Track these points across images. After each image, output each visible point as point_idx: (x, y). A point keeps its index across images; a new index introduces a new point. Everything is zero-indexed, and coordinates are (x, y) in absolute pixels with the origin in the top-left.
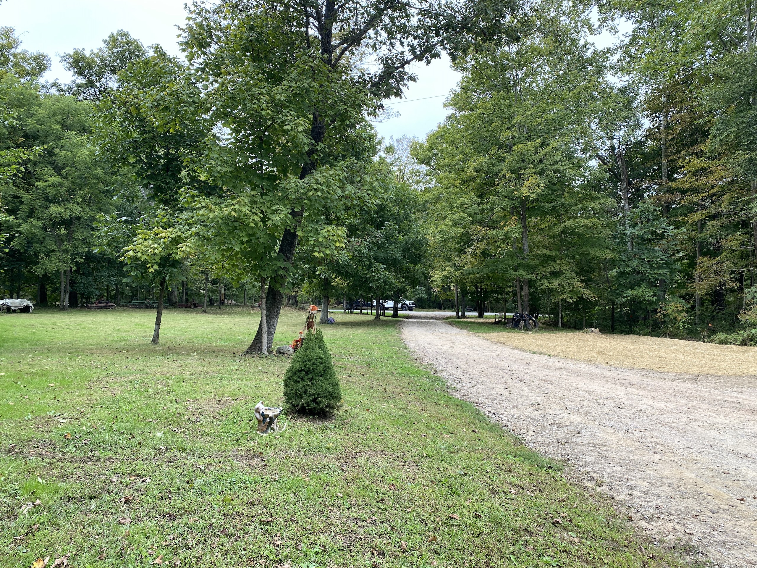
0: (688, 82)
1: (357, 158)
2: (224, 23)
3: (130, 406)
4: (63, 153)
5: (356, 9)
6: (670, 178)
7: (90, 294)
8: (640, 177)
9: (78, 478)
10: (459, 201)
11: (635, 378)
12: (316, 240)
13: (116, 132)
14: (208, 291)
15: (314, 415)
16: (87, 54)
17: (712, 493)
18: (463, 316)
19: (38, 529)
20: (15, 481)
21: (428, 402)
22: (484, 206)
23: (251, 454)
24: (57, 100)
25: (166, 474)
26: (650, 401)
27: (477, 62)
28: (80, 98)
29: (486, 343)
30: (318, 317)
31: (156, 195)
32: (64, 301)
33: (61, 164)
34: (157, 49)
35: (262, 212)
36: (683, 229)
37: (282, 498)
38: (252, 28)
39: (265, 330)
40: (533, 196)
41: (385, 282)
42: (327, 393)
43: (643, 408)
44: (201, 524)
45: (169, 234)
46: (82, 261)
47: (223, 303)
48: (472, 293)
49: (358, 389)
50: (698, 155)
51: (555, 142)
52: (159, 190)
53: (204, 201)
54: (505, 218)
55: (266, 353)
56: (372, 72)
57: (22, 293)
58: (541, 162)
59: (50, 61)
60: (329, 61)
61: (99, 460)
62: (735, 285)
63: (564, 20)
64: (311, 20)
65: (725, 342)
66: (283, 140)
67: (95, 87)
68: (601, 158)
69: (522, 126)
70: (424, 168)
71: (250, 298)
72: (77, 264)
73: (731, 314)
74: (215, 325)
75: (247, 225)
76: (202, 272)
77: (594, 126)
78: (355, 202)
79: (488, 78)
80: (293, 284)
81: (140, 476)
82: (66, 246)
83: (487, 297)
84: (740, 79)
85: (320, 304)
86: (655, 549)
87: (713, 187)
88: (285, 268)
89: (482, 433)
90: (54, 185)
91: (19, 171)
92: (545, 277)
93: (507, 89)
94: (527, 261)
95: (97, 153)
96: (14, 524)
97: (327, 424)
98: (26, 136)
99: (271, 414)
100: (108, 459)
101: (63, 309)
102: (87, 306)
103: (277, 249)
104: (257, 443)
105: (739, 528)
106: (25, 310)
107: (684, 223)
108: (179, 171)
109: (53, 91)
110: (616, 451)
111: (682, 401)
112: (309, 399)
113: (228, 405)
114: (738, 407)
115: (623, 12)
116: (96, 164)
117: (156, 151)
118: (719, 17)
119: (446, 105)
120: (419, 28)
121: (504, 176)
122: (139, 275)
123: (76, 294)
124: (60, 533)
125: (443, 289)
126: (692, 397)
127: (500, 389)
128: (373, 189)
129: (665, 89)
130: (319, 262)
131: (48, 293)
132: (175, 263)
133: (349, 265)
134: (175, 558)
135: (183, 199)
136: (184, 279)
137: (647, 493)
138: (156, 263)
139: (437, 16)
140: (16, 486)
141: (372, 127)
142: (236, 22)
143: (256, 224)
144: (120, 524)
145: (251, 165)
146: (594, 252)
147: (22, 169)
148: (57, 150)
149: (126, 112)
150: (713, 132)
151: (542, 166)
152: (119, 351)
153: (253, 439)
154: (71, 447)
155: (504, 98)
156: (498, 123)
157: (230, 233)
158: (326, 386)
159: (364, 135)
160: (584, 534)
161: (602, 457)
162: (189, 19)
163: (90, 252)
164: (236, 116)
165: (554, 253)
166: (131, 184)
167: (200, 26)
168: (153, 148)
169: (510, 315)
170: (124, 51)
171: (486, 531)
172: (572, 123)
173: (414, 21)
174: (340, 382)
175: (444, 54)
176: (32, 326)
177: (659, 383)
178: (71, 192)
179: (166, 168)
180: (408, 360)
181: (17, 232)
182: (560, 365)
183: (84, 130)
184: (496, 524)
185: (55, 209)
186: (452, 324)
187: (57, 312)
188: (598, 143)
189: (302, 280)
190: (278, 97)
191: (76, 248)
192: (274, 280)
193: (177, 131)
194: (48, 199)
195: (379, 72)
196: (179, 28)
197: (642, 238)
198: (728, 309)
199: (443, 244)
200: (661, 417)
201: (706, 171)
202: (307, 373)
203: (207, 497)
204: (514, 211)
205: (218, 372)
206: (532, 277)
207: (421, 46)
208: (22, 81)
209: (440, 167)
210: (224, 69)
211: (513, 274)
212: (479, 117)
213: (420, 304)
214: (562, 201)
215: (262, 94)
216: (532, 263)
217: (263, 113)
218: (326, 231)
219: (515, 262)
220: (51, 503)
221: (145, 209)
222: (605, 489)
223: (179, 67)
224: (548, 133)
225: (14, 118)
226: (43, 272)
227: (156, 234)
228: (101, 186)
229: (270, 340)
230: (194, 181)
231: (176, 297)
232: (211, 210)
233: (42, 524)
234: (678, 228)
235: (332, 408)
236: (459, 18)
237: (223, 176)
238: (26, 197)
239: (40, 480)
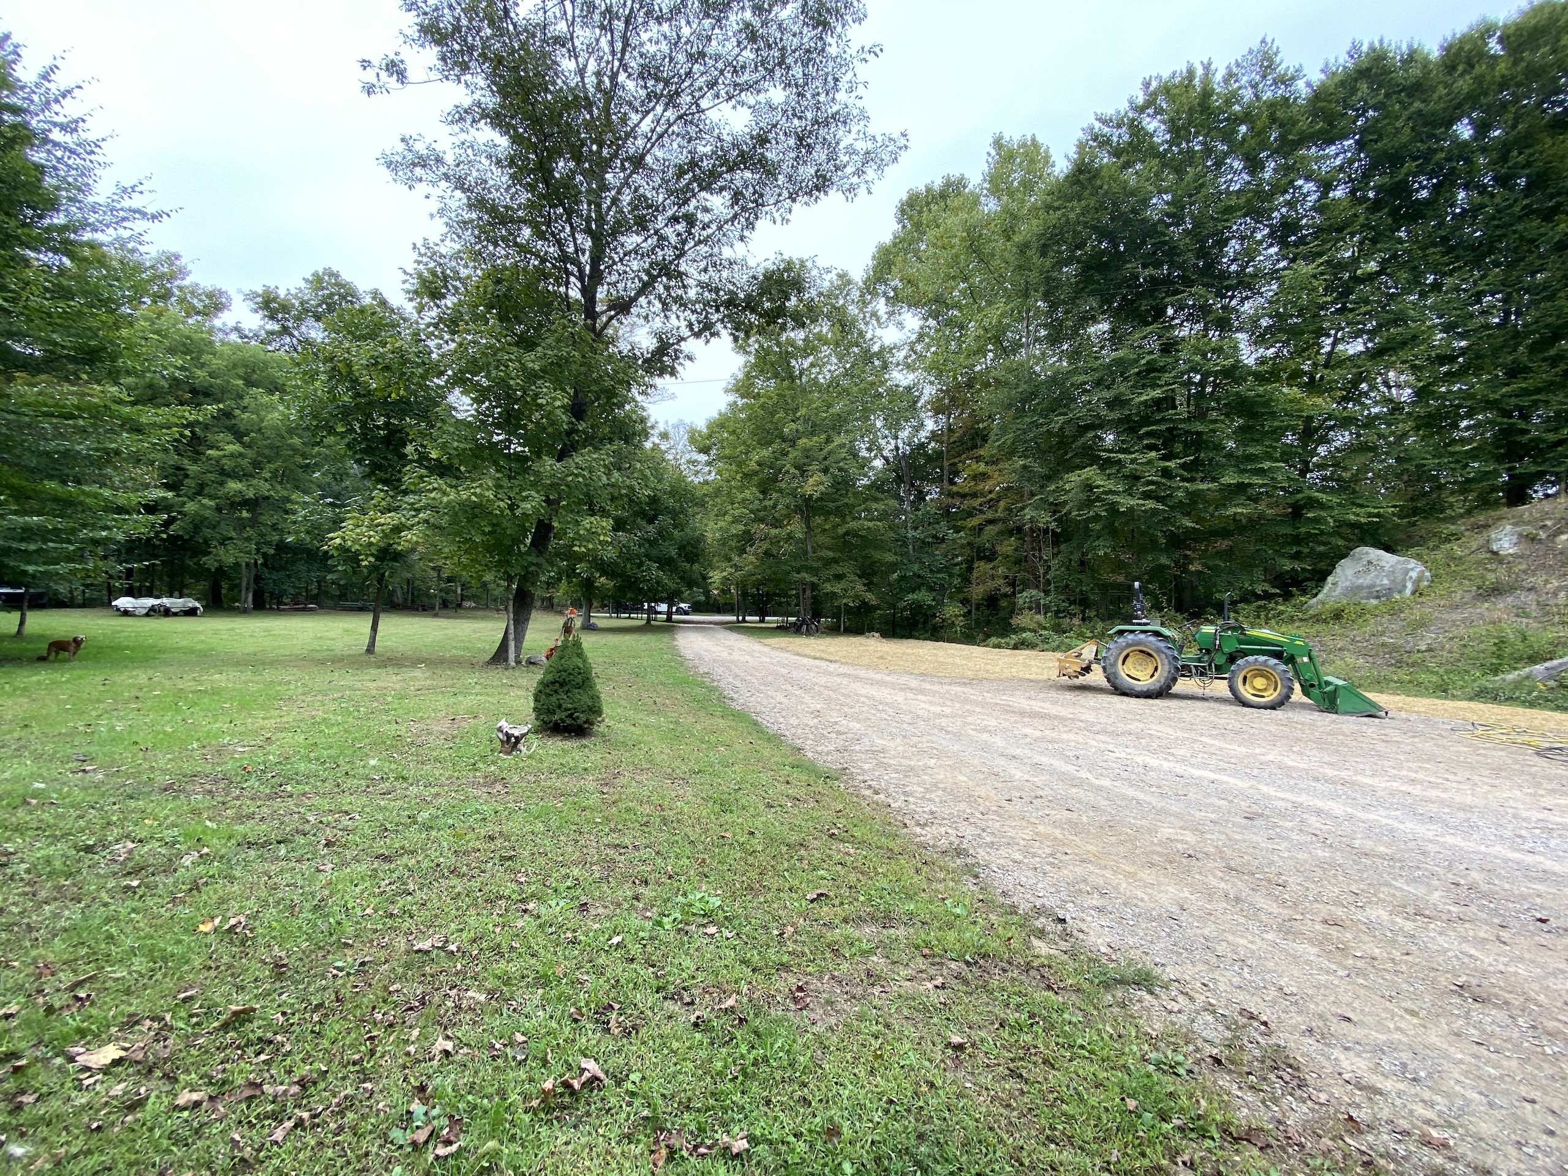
0: (970, 385)
1: (627, 442)
2: (464, 272)
3: (335, 730)
4: (245, 416)
5: (625, 272)
6: (952, 482)
7: (284, 593)
8: (922, 479)
9: (262, 819)
10: (741, 496)
11: (914, 683)
12: (577, 533)
13: (319, 393)
14: (441, 590)
15: (569, 732)
16: (282, 293)
17: (983, 794)
18: (744, 621)
19: (206, 884)
20: (174, 825)
21: (702, 714)
22: (767, 503)
23: (491, 781)
24: (239, 348)
25: (381, 809)
26: (927, 706)
27: (761, 346)
28: (270, 348)
29: (766, 649)
30: (578, 623)
31: (373, 473)
32: (246, 601)
33: (242, 429)
34: (375, 294)
35: (510, 498)
36: (962, 534)
37: (528, 828)
38: (498, 282)
39: (511, 637)
40: (816, 495)
41: (658, 583)
42: (585, 708)
43: (921, 713)
44: (425, 864)
45: (389, 520)
46: (272, 552)
47: (459, 606)
48: (753, 596)
49: (624, 703)
50: (978, 459)
51: (840, 439)
52: (375, 467)
53: (437, 482)
54: (788, 516)
55: (513, 664)
56: (644, 346)
57: (186, 591)
58: (825, 459)
59: (229, 299)
60: (593, 329)
61: (291, 796)
62: (1008, 590)
63: (853, 310)
64: (572, 279)
65: (998, 646)
66: (536, 416)
67: (292, 335)
68: (886, 459)
69: (806, 421)
70: (703, 458)
71: (495, 600)
72: (265, 555)
73: (1005, 619)
74: (450, 632)
75: (491, 513)
76: (433, 568)
77: (879, 424)
78: (623, 491)
79: (772, 365)
80: (548, 584)
81: (347, 813)
82: (249, 532)
83: (768, 601)
84: (1017, 386)
85: (581, 607)
86: (928, 854)
87: (990, 492)
88: (537, 565)
89: (760, 744)
90: (232, 455)
91: (182, 435)
92: (828, 580)
93: (792, 378)
94: (811, 563)
95: (292, 418)
96: (171, 880)
97: (585, 742)
98: (194, 391)
99: (517, 733)
100: (304, 794)
101: (244, 612)
102: (278, 609)
103: (528, 541)
104: (500, 768)
105: (1006, 828)
106: (191, 612)
107: (963, 528)
108: (405, 446)
109: (234, 337)
110: (894, 757)
111: (958, 705)
112: (563, 715)
113: (463, 724)
114: (1008, 710)
115: (910, 306)
116: (291, 431)
117: (373, 420)
118: (1000, 322)
119: (727, 391)
120: (697, 301)
121: (788, 472)
122: (349, 570)
123: (263, 592)
124: (236, 887)
125: (723, 591)
126: (966, 701)
127: (780, 697)
128: (644, 477)
129: (948, 391)
130: (580, 558)
131: (224, 591)
132: (397, 556)
133: (616, 563)
134: (391, 907)
135: (407, 480)
136: (409, 575)
137: (922, 798)
138: (372, 555)
139: (717, 290)
140: (176, 831)
141: (644, 409)
142: (479, 272)
143: (502, 511)
144: (319, 871)
145: (497, 443)
146: (877, 555)
147: (187, 433)
148: (237, 412)
149: (333, 369)
150: (992, 437)
151: (827, 463)
152: (321, 662)
153: (494, 763)
154: (253, 782)
155: (789, 388)
156: (781, 414)
157: (468, 521)
158: (585, 699)
159: (634, 417)
160: (861, 844)
161: (880, 764)
162: (419, 262)
163: (282, 541)
164: (478, 384)
165: (837, 555)
166: (339, 459)
167: (433, 273)
168: (369, 416)
169: (792, 619)
170: (332, 295)
171: (760, 848)
172: (857, 419)
173: (692, 293)
174: (602, 696)
175: (724, 333)
176: (201, 632)
177: (936, 688)
178: (257, 464)
179: (387, 440)
180: (682, 669)
181: (179, 513)
182: (841, 670)
183: (274, 387)
184: (771, 840)
185: (233, 486)
186: (731, 629)
187: (236, 616)
188: (883, 442)
189: (560, 580)
190: (531, 365)
191: (262, 535)
192: (524, 578)
193: (402, 397)
194: (223, 472)
195: (652, 348)
196: (405, 272)
197: (923, 542)
198: (1002, 614)
199: (723, 542)
200: (938, 721)
201: (984, 476)
202: (561, 685)
203: (434, 833)
204: (798, 509)
205: (452, 686)
206: (815, 579)
207: (699, 322)
208: (190, 321)
209: (720, 458)
210: (462, 326)
211: (796, 576)
212: (762, 407)
213: (697, 608)
214: (846, 500)
215: (510, 360)
216: (815, 565)
217: (512, 382)
218: (587, 522)
219: (797, 564)
220: (223, 851)
221: (357, 490)
222: (882, 796)
223: (405, 320)
224: (833, 429)
225: (176, 367)
226: (216, 564)
227: (372, 520)
228: (299, 459)
229: (518, 648)
230: (423, 458)
231: (399, 597)
232: (445, 493)
233: (212, 876)
234: (958, 532)
235: (592, 724)
236: (742, 296)
237: (461, 454)
238: (193, 468)
239: (208, 823)
